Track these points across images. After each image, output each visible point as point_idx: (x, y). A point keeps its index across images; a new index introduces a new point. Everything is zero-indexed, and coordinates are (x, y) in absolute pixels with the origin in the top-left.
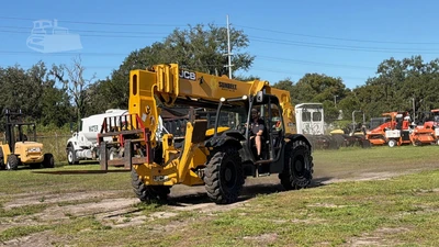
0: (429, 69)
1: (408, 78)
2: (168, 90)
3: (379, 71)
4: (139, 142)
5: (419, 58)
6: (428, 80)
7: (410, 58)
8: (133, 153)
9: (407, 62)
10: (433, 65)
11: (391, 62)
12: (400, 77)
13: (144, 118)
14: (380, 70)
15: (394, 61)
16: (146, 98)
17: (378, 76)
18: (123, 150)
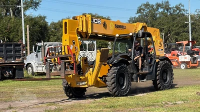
0: (174, 11)
1: (160, 18)
2: (85, 31)
3: (138, 13)
4: (69, 62)
5: (168, 2)
6: (174, 19)
7: (161, 3)
8: (66, 68)
9: (159, 6)
10: (178, 8)
11: (147, 5)
12: (154, 16)
13: (71, 47)
14: (139, 11)
15: (149, 5)
16: (72, 36)
17: (137, 16)
18: (60, 66)
